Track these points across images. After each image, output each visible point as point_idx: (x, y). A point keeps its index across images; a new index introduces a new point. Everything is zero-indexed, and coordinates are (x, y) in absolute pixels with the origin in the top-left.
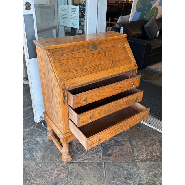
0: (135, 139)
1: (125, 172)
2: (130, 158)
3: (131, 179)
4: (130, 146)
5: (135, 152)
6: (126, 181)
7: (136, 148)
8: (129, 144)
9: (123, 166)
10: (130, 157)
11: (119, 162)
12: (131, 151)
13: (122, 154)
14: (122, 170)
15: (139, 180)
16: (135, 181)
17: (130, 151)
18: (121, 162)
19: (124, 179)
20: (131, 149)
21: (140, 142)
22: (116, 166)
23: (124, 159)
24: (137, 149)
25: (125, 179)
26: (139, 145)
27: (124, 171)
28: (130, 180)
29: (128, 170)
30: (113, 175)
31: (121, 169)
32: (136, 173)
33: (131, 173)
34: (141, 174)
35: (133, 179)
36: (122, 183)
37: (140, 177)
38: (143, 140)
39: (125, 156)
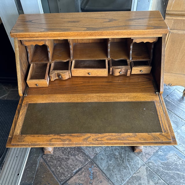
0: (57, 178)
1: (111, 162)
2: (90, 167)
3: (113, 154)
4: (74, 177)
5: (80, 168)
6: (118, 157)
7: (72, 171)
8: (72, 180)
9: (106, 168)
10: (90, 169)
11: (104, 175)
12: (80, 172)
13: (92, 178)
14: (111, 166)
15: (108, 148)
16: (112, 150)
17: (82, 173)
18: (104, 173)
19: (119, 159)
20: (78, 173)
21: (59, 172)
22: (111, 174)
23: (96, 173)
24: (73, 169)
25: (117, 158)
26: (66, 170)
27: (111, 164)
28: (115, 155)
29: (107, 162)
30: (123, 170)
31: (112, 168)
32: (104, 154)
33: (108, 157)
34: (102, 149)
35: (112, 153)
36: (124, 159)
37: (105, 149)
38: (53, 170)
39: (93, 174)
